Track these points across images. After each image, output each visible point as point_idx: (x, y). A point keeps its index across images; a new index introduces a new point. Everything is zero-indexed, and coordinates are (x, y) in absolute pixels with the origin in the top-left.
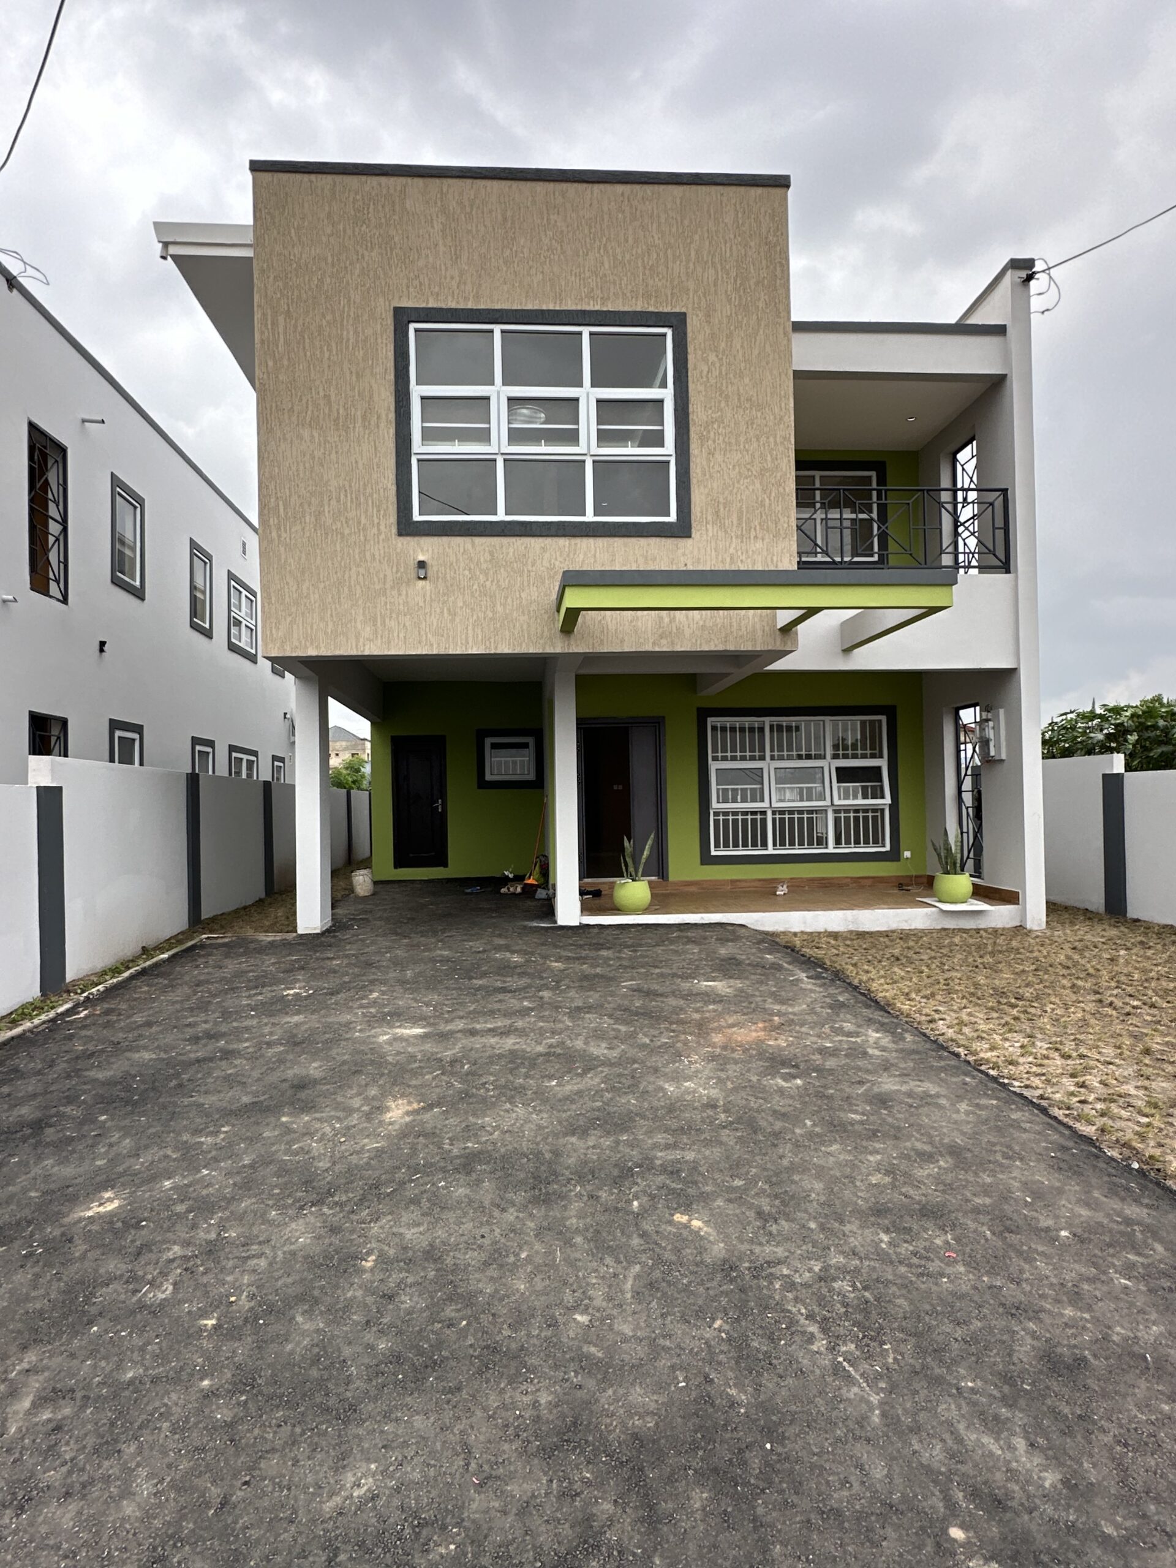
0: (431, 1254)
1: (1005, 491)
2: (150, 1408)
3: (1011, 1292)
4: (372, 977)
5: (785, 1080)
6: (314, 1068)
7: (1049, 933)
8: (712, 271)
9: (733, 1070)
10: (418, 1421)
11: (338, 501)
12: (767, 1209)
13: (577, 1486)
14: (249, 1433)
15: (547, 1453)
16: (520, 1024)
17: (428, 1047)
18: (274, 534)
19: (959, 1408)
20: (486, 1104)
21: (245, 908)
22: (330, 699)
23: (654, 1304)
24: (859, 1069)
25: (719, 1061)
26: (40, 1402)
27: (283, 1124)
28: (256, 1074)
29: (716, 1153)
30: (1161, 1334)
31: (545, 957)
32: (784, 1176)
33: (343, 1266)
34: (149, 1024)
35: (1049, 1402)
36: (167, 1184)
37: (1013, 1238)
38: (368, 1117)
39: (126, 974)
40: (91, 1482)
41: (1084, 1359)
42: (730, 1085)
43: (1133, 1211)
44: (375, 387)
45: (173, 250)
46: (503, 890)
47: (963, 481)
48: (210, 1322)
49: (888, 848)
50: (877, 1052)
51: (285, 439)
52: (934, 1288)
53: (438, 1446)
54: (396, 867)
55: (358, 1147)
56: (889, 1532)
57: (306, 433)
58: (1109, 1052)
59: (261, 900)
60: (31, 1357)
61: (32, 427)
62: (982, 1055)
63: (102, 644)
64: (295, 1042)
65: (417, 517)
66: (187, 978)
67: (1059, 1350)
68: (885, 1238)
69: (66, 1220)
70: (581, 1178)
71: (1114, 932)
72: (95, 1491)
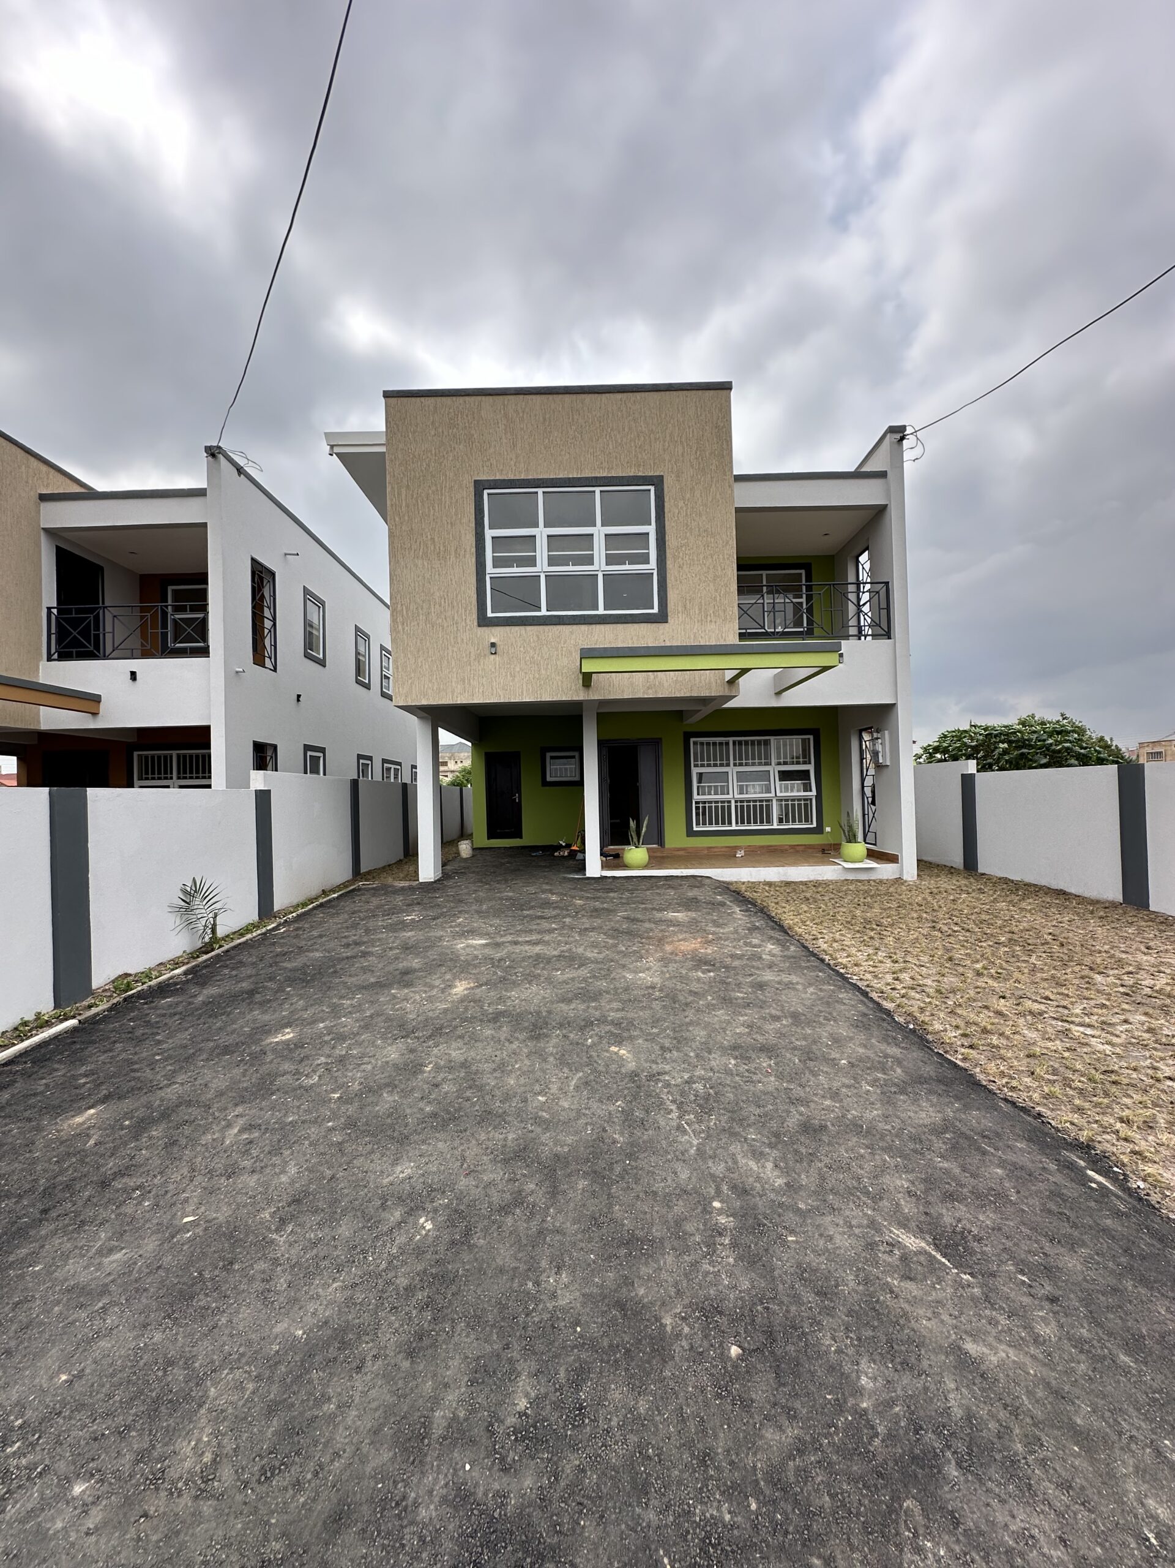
0: (464, 1065)
1: (887, 583)
2: (299, 1134)
3: (798, 1092)
4: (460, 909)
5: (703, 973)
6: (416, 963)
7: (918, 882)
8: (680, 448)
9: (672, 967)
10: (440, 1145)
11: (440, 606)
12: (667, 1045)
13: (518, 1177)
14: (349, 1148)
15: (506, 1161)
16: (547, 938)
17: (487, 951)
18: (400, 627)
19: (742, 1147)
20: (515, 984)
21: (389, 865)
22: (440, 729)
23: (585, 1093)
24: (753, 967)
25: (665, 961)
26: (242, 1131)
27: (392, 994)
28: (380, 966)
29: (647, 1013)
30: (878, 1116)
31: (574, 897)
32: (684, 1028)
33: (414, 1070)
34: (321, 936)
35: (795, 1147)
36: (321, 1025)
37: (811, 1064)
38: (443, 991)
39: (311, 906)
40: (266, 1166)
41: (826, 1126)
42: (667, 975)
43: (893, 1051)
44: (463, 532)
45: (336, 450)
46: (556, 854)
47: (864, 576)
48: (336, 1096)
49: (815, 825)
50: (768, 957)
51: (406, 567)
52: (753, 1088)
53: (449, 1156)
54: (488, 839)
55: (434, 1007)
56: (681, 1203)
57: (419, 562)
58: (925, 959)
59: (401, 860)
60: (239, 1110)
61: (253, 560)
62: (840, 960)
63: (299, 696)
64: (407, 948)
65: (490, 614)
66: (347, 909)
67: (813, 1121)
68: (733, 1062)
69: (263, 1043)
70: (561, 1026)
71: (964, 882)
72: (268, 1170)
